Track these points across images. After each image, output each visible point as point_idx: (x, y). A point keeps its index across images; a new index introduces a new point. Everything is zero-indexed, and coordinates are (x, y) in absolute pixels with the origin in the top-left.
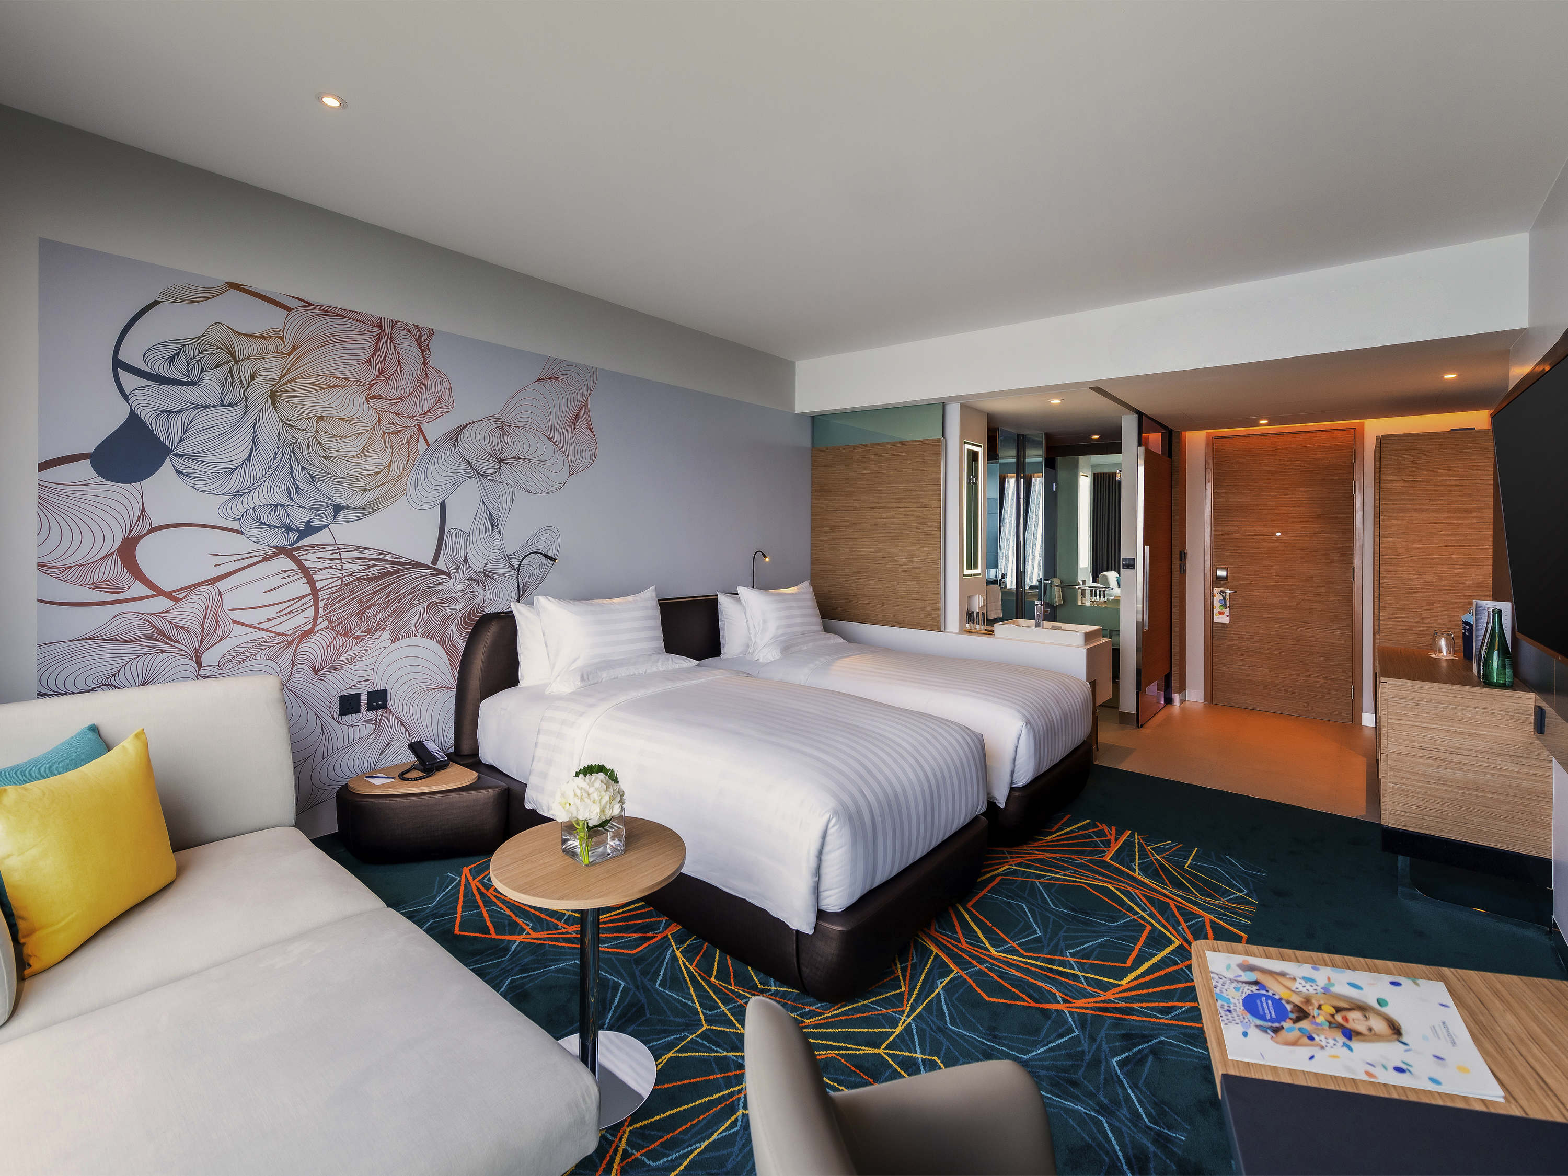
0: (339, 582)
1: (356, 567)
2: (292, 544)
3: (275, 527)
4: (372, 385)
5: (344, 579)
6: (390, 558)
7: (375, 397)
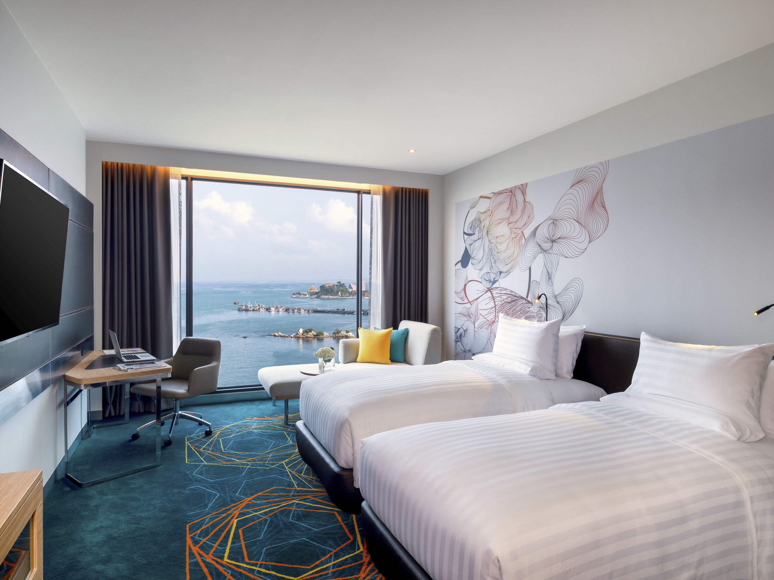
0: (500, 303)
1: (505, 297)
2: (491, 287)
3: (488, 281)
4: (509, 218)
5: (502, 302)
6: (513, 294)
7: (510, 223)
